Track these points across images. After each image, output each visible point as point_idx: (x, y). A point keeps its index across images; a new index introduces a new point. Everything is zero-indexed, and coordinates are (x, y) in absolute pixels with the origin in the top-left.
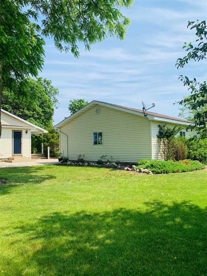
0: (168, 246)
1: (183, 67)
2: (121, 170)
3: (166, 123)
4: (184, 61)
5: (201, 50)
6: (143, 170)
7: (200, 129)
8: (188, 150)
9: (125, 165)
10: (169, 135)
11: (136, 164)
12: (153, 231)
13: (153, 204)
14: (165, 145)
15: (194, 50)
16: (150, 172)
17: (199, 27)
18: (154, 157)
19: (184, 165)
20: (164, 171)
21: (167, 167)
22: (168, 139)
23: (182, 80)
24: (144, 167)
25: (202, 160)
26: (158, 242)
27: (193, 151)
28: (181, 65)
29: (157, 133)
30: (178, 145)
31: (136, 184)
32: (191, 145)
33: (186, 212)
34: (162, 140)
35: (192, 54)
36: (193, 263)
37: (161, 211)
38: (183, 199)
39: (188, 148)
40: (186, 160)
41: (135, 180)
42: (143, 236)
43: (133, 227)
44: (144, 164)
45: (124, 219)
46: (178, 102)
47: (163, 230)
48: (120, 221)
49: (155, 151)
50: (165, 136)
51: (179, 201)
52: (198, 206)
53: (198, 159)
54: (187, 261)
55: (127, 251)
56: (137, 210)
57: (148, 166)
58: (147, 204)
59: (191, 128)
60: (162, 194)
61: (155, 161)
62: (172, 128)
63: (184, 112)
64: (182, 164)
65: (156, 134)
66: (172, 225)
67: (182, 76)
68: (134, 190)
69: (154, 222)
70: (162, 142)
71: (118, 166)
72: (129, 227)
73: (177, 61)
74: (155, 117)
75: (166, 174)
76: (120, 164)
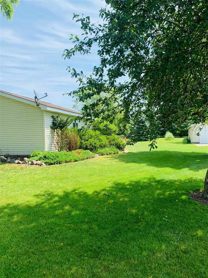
0: (55, 234)
1: (70, 59)
2: (11, 164)
3: (59, 114)
4: (71, 53)
5: (86, 44)
6: (35, 162)
7: (87, 120)
8: (80, 140)
9: (16, 158)
10: (62, 125)
11: (28, 157)
12: (42, 222)
13: (44, 195)
14: (58, 136)
15: (80, 43)
16: (43, 163)
17: (84, 22)
18: (47, 148)
19: (77, 155)
20: (57, 161)
21: (60, 158)
22: (61, 130)
23: (69, 71)
24: (37, 159)
25: (92, 150)
26: (46, 232)
27: (84, 141)
28: (68, 56)
29: (51, 124)
30: (71, 136)
31: (26, 177)
32: (83, 136)
33: (75, 200)
34: (56, 131)
35: (78, 46)
36: (77, 246)
37: (52, 201)
38: (73, 187)
39: (80, 139)
40: (78, 149)
41: (26, 173)
42: (31, 228)
43: (21, 222)
44: (37, 156)
45: (11, 215)
46: (67, 94)
47: (52, 220)
48: (6, 218)
49: (49, 142)
50: (59, 127)
51: (69, 189)
52: (86, 192)
53: (89, 148)
54: (73, 244)
55: (12, 248)
56: (27, 203)
57: (41, 158)
58: (37, 196)
59: (79, 119)
60: (53, 184)
61: (48, 152)
62: (65, 119)
63: (78, 104)
64: (74, 154)
65: (49, 125)
66: (61, 213)
67: (70, 67)
68: (24, 184)
69: (43, 213)
70: (56, 133)
71: (7, 159)
72: (16, 223)
73: (64, 52)
74: (48, 107)
75: (59, 165)
76: (10, 157)
